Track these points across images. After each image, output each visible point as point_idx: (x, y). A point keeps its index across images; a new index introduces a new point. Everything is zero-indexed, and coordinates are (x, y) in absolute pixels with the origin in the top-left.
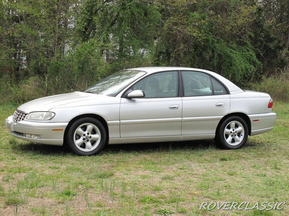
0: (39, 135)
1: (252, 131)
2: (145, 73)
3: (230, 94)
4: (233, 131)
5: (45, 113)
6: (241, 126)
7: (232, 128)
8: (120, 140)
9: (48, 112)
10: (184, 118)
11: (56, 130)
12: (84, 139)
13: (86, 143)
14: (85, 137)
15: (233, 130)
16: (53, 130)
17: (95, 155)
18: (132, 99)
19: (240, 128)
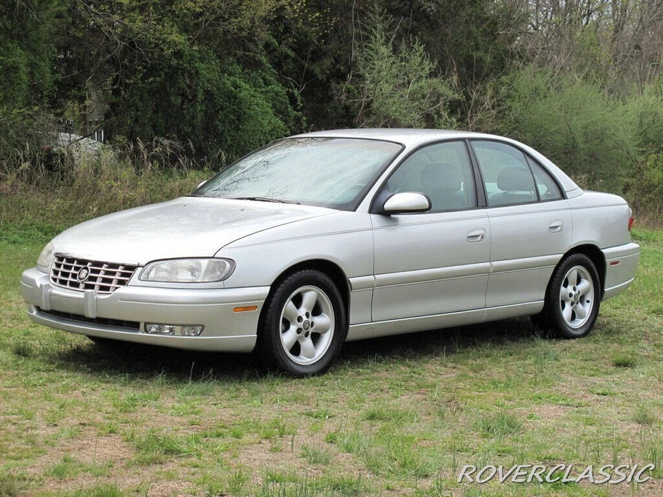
0: (193, 326)
1: (606, 290)
2: (401, 147)
3: (567, 198)
4: (573, 293)
5: (204, 263)
6: (588, 280)
7: (571, 284)
8: (372, 328)
9: (213, 257)
10: (495, 263)
11: (243, 307)
12: (299, 331)
13: (303, 341)
14: (301, 325)
15: (574, 289)
16: (236, 309)
17: (323, 374)
18: (392, 216)
19: (586, 284)
